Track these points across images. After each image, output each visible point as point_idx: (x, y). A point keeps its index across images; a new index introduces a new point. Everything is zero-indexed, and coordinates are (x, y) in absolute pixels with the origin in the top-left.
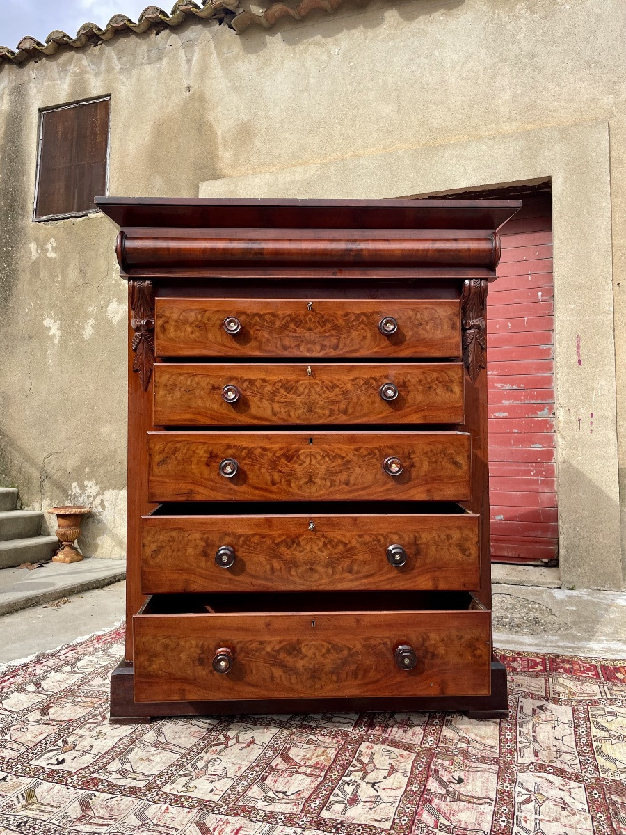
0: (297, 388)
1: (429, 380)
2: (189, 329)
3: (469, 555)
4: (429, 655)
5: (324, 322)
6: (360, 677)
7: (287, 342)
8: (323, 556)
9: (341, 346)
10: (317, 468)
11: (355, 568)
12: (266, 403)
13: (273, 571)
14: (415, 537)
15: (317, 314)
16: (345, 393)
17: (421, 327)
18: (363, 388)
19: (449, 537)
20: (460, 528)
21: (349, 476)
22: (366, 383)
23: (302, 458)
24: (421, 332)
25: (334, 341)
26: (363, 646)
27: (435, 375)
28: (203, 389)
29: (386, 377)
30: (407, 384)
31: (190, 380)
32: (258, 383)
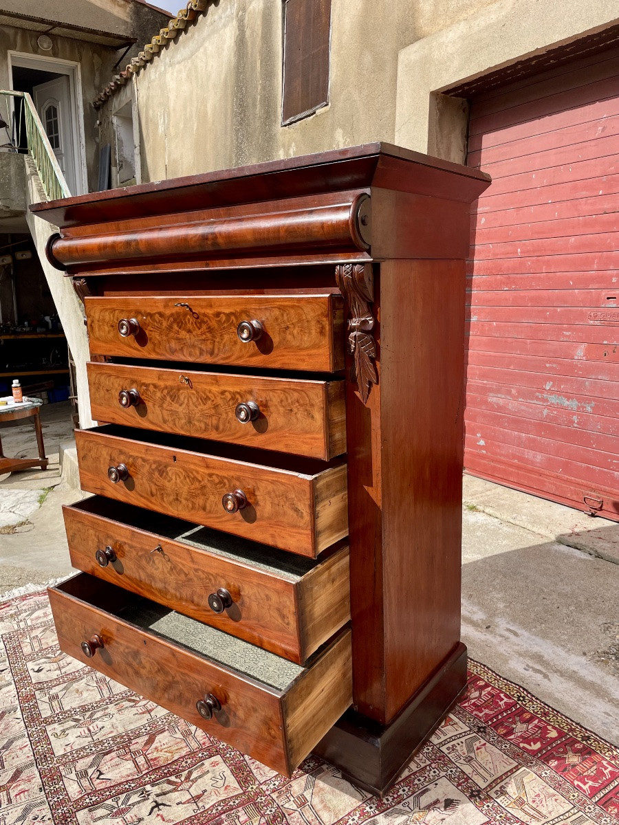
0: (178, 396)
1: (290, 401)
2: (107, 328)
5: (201, 324)
7: (173, 344)
12: (157, 410)
16: (216, 407)
17: (287, 331)
18: (231, 403)
22: (233, 398)
24: (288, 337)
25: (209, 346)
27: (296, 395)
28: (116, 389)
29: (250, 392)
30: (269, 404)
31: (107, 380)
32: (151, 388)
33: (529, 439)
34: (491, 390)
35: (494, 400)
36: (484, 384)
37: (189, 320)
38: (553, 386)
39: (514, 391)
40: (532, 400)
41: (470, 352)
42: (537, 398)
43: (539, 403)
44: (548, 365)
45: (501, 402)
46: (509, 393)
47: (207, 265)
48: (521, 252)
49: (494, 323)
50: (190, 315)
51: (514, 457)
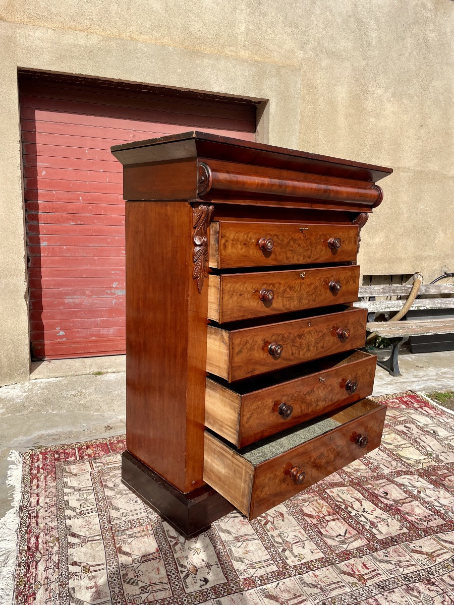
31: (242, 287)
33: (103, 321)
34: (67, 294)
35: (71, 300)
36: (59, 291)
38: (118, 285)
39: (87, 292)
40: (104, 295)
41: (43, 269)
42: (107, 294)
43: (108, 296)
44: (113, 272)
45: (77, 301)
46: (84, 294)
48: (82, 200)
49: (65, 247)
51: (92, 335)
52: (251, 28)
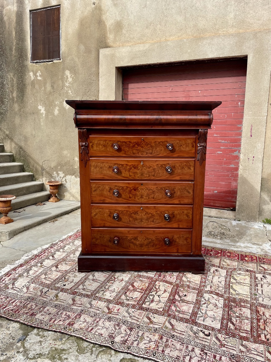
0: (138, 167)
1: (183, 165)
2: (101, 147)
3: (189, 218)
4: (174, 241)
5: (148, 145)
6: (154, 247)
7: (134, 151)
8: (145, 217)
9: (153, 153)
10: (144, 193)
11: (155, 221)
12: (127, 172)
13: (130, 221)
14: (173, 212)
15: (145, 141)
16: (154, 169)
17: (181, 147)
18: (160, 167)
19: (183, 212)
20: (187, 210)
21: (154, 196)
22: (161, 166)
23: (139, 190)
24: (182, 148)
25: (151, 151)
26: (155, 238)
27: (185, 163)
28: (106, 167)
29: (168, 164)
30: (175, 166)
31: (102, 164)
32: (125, 166)
37: (143, 144)
47: (152, 127)
50: (144, 142)
52: (237, 14)
